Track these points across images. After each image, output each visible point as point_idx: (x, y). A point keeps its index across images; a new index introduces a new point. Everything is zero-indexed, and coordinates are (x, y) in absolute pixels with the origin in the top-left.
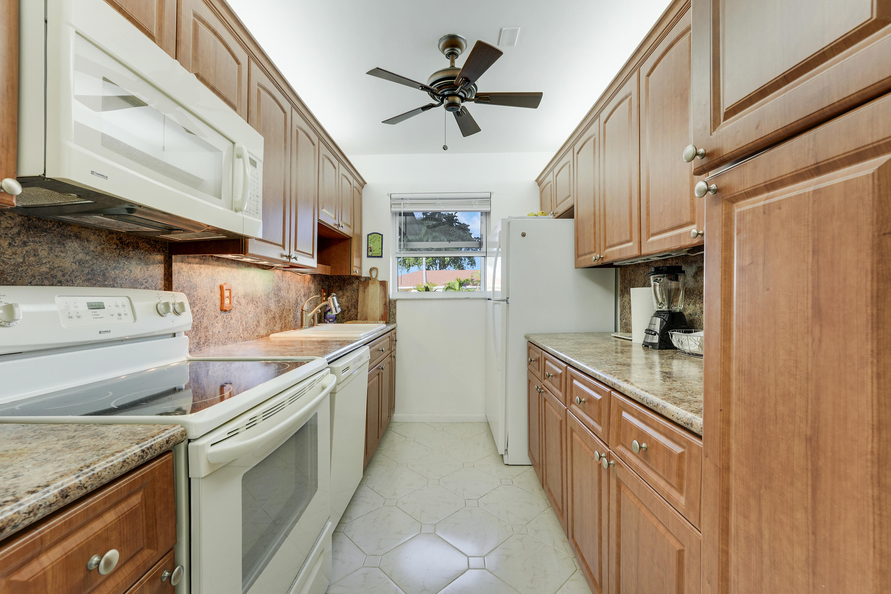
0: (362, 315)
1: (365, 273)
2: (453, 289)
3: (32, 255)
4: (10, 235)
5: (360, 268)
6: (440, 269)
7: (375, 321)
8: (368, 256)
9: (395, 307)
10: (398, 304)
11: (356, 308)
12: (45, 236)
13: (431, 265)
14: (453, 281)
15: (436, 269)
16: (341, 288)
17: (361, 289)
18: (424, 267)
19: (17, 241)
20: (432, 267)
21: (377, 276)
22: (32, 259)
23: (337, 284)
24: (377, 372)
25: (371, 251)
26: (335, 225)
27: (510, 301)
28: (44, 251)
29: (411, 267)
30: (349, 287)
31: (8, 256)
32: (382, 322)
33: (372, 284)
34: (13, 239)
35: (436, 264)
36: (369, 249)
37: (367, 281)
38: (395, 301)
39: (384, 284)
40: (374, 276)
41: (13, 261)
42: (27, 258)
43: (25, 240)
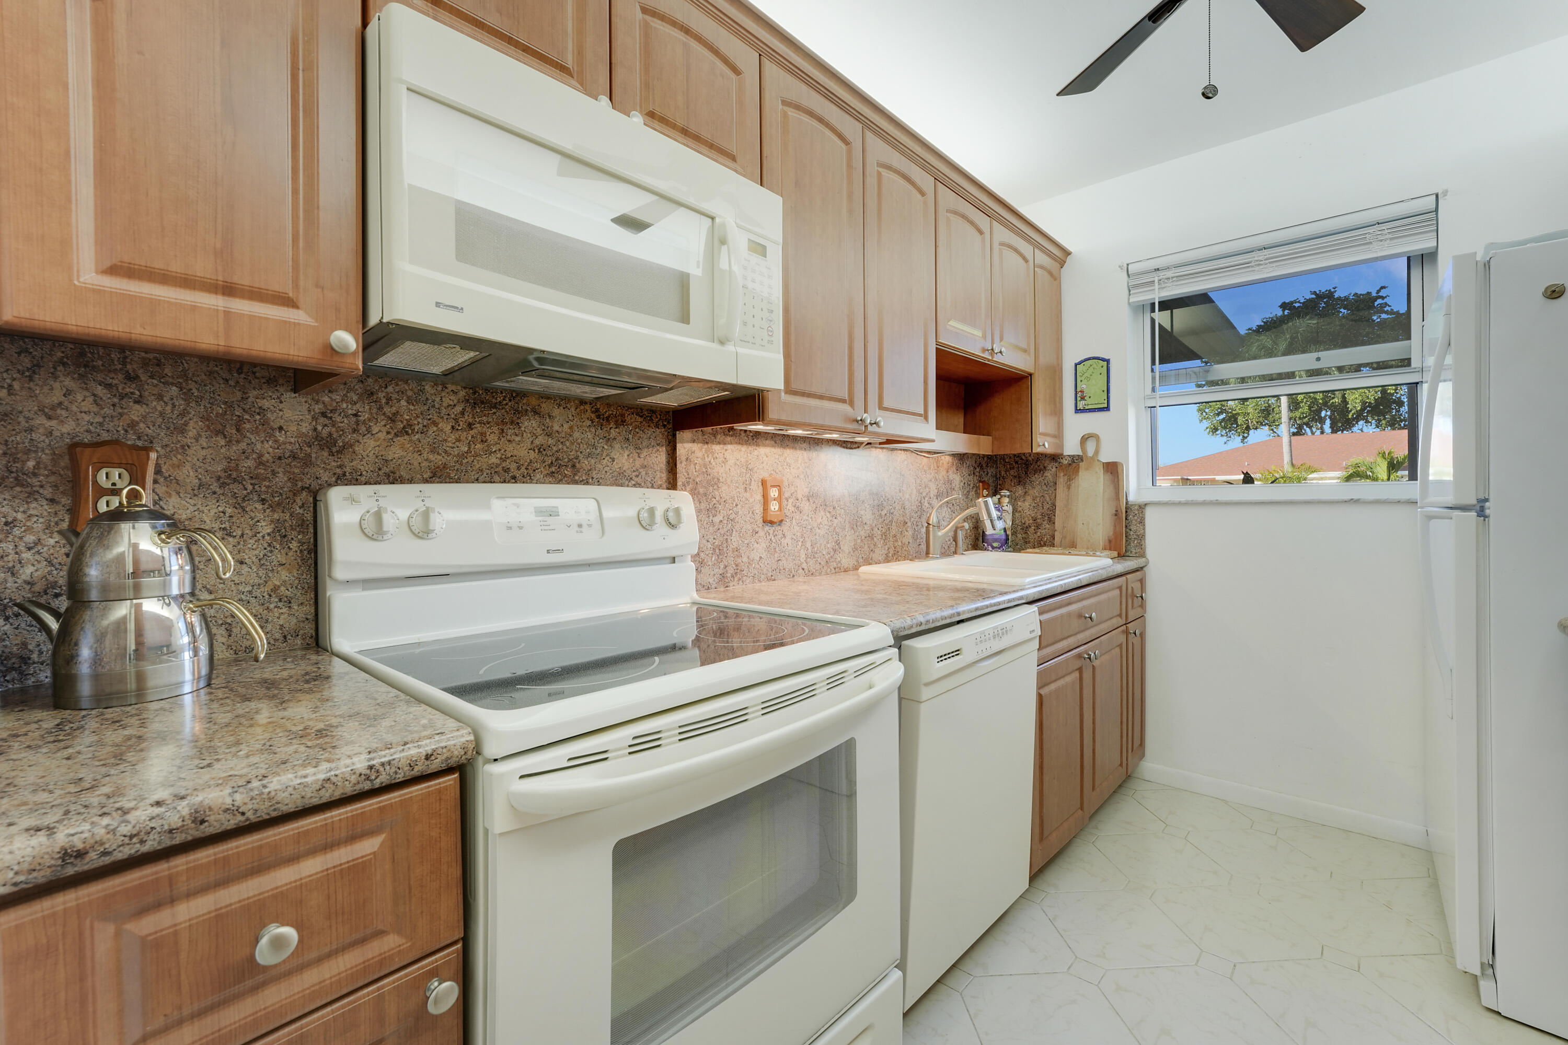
0: (1065, 537)
1: (1071, 448)
2: (1367, 477)
3: (479, 440)
4: (453, 416)
5: (1058, 435)
6: (1334, 430)
7: (1091, 550)
8: (1077, 411)
9: (1142, 522)
10: (1150, 515)
11: (1051, 521)
12: (494, 413)
13: (1307, 424)
14: (1369, 460)
15: (1322, 433)
16: (1020, 481)
17: (1062, 480)
18: (1284, 429)
19: (461, 423)
20: (1310, 428)
21: (1097, 452)
22: (478, 446)
23: (1012, 472)
24: (1078, 664)
25: (1083, 398)
26: (984, 350)
27: (1491, 508)
28: (493, 435)
29: (1251, 432)
30: (1037, 479)
31: (450, 445)
32: (1107, 552)
33: (1087, 469)
34: (456, 420)
35: (1322, 421)
36: (1079, 395)
37: (1075, 462)
38: (1142, 507)
39: (1113, 470)
40: (1090, 451)
41: (456, 451)
42: (473, 445)
43: (471, 420)
